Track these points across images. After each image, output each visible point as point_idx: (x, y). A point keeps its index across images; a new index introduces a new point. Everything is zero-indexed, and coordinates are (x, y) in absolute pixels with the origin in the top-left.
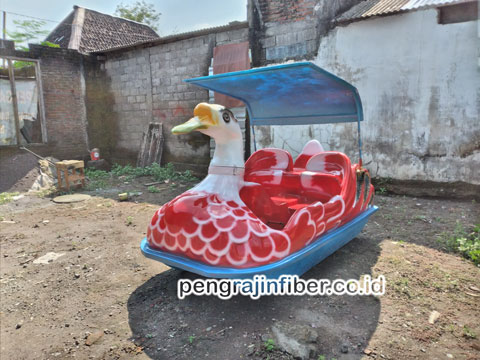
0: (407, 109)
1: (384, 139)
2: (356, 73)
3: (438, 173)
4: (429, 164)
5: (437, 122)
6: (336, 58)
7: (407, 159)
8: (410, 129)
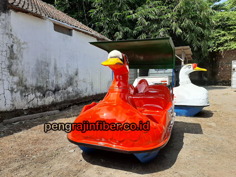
0: (47, 68)
1: (39, 84)
2: (23, 44)
3: (59, 98)
4: (56, 94)
5: (57, 75)
6: (11, 31)
7: (49, 93)
8: (48, 78)
